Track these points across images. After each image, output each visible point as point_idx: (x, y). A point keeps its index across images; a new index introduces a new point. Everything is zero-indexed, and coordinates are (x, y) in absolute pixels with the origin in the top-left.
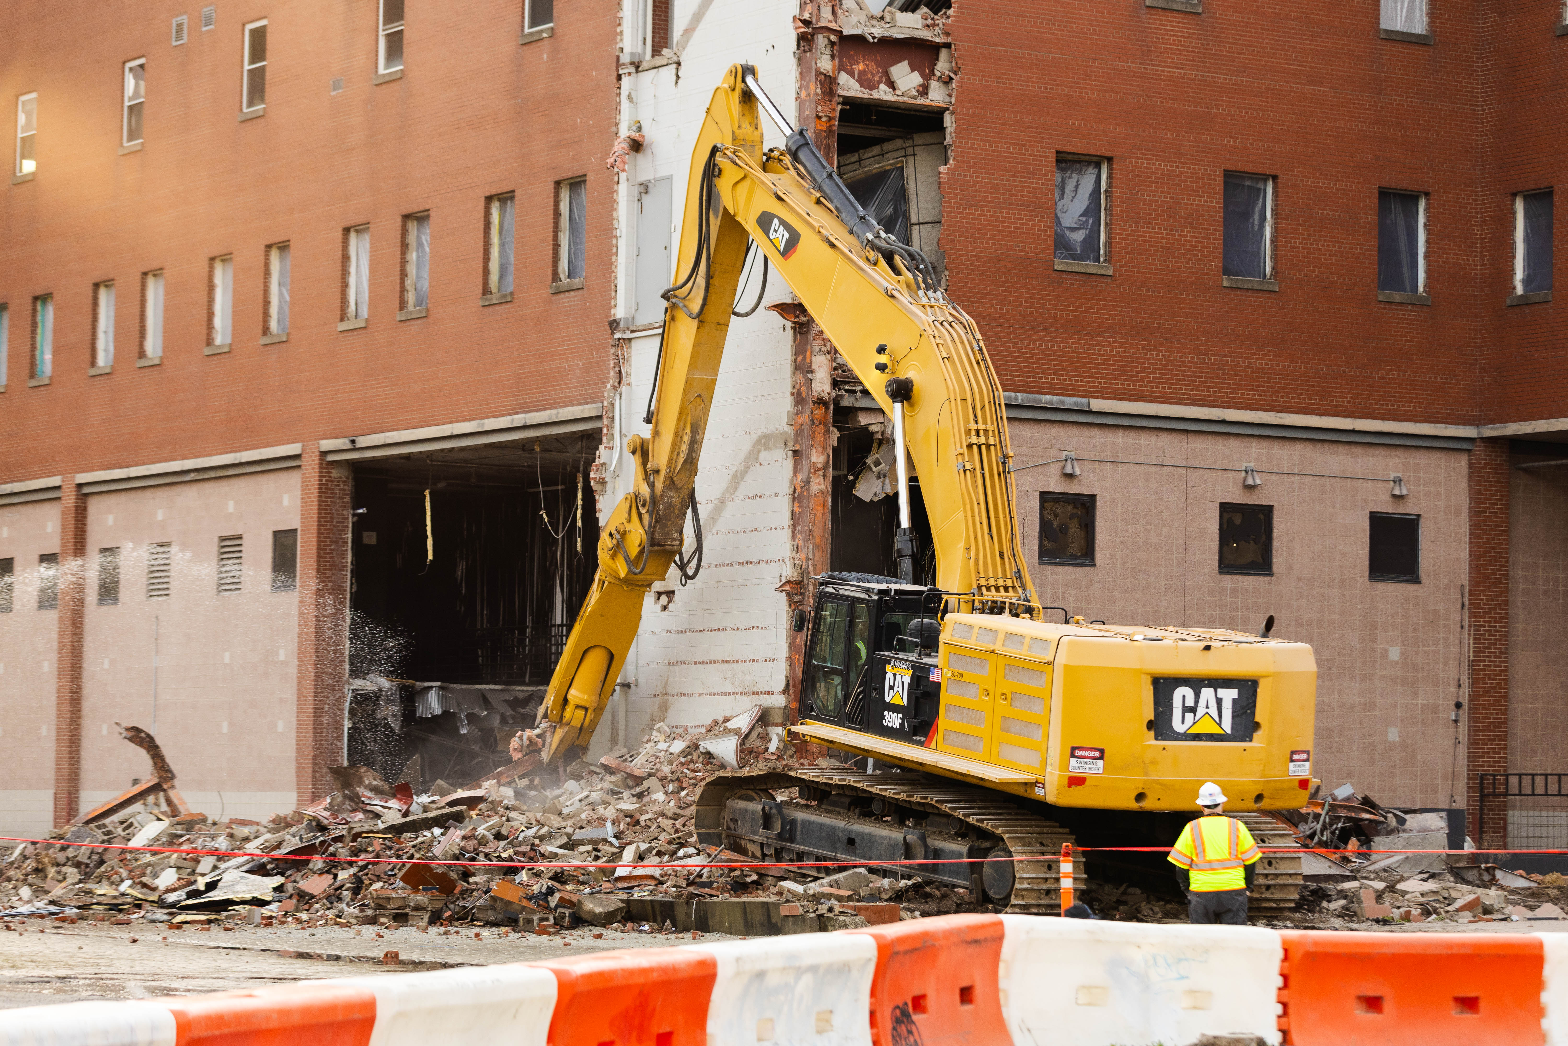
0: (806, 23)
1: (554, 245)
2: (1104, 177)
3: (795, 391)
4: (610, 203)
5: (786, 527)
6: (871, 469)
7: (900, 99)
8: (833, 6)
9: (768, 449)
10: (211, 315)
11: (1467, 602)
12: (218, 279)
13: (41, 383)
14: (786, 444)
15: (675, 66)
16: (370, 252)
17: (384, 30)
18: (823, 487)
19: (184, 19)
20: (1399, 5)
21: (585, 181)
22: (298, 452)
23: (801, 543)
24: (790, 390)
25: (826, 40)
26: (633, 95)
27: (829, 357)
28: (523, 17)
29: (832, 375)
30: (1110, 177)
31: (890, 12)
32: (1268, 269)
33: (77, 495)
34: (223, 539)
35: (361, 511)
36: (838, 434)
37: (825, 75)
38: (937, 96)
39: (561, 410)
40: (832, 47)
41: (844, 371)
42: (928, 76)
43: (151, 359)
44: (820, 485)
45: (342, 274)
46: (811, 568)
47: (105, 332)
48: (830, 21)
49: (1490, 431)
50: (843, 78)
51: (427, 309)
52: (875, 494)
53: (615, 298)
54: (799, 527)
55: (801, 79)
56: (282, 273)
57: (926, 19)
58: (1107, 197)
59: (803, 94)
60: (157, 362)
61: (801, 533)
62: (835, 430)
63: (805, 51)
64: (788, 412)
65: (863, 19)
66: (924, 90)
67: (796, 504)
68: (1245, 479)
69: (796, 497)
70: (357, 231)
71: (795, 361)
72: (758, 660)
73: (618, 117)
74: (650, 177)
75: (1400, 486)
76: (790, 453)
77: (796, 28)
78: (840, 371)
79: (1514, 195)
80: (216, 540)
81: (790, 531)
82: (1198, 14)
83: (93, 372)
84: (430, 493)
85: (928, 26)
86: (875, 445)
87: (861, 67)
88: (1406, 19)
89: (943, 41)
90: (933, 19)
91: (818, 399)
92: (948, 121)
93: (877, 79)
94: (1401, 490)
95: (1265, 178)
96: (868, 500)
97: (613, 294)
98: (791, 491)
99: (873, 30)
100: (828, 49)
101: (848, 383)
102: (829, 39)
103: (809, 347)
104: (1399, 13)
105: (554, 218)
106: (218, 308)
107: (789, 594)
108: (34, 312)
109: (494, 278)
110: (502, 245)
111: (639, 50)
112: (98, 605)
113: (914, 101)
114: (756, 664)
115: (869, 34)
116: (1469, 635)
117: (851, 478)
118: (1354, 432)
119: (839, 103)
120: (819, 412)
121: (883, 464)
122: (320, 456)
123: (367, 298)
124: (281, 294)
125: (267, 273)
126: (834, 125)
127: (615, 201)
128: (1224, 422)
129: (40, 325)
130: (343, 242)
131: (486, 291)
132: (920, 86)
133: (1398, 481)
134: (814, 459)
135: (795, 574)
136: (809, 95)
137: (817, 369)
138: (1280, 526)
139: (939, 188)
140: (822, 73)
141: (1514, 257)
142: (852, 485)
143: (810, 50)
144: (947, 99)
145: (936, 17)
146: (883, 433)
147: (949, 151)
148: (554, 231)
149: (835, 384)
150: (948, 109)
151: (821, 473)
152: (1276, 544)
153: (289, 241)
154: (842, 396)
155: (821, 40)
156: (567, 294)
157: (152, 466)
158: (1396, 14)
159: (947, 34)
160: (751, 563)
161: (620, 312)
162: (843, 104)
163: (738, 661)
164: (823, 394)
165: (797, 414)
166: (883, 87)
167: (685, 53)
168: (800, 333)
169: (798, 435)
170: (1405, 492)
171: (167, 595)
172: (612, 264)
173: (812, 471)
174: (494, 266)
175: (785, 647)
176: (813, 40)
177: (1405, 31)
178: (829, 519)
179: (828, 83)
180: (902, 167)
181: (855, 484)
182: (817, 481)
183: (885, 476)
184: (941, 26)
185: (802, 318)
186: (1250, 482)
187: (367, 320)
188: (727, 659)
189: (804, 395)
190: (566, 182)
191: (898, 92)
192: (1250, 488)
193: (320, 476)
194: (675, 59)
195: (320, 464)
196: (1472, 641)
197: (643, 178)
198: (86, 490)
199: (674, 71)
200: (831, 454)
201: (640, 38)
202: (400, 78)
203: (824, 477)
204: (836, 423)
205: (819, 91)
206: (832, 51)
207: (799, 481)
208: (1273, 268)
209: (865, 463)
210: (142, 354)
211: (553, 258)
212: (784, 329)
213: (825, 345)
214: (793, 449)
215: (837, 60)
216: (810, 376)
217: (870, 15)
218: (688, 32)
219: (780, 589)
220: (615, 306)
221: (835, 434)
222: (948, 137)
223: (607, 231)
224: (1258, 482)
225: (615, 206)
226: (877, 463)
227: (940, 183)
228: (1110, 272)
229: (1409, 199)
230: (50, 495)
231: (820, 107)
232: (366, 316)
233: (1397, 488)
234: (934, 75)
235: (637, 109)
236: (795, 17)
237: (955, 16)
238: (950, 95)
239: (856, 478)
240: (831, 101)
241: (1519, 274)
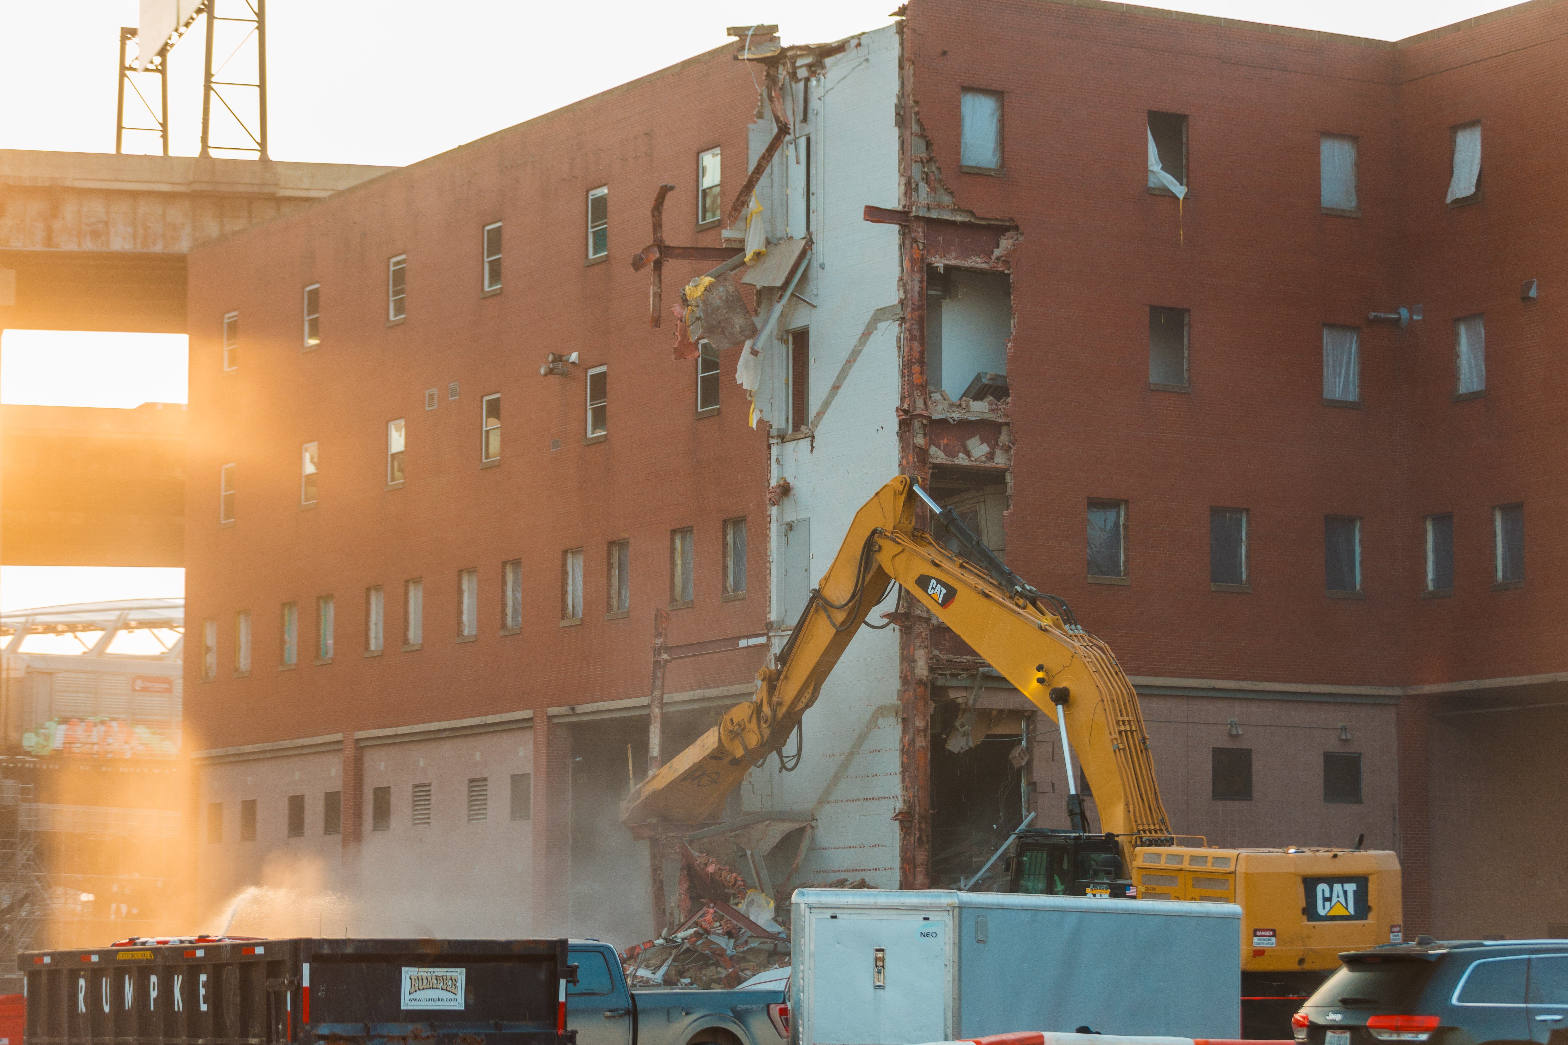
0: (906, 412)
1: (723, 566)
2: (1123, 514)
3: (903, 675)
4: (764, 538)
5: (898, 773)
6: (958, 730)
7: (974, 463)
8: (925, 399)
9: (883, 716)
10: (460, 613)
11: (1397, 817)
12: (465, 587)
13: (325, 663)
14: (896, 714)
15: (810, 439)
16: (584, 569)
17: (591, 405)
18: (924, 744)
19: (434, 391)
20: (1337, 380)
21: (746, 520)
22: (531, 716)
23: (909, 785)
24: (899, 674)
25: (920, 423)
26: (780, 458)
27: (926, 650)
28: (697, 400)
29: (929, 663)
30: (1126, 514)
31: (966, 401)
32: (1244, 577)
33: (355, 747)
34: (471, 781)
35: (578, 759)
36: (934, 705)
37: (920, 448)
38: (1000, 460)
39: (731, 687)
40: (924, 428)
41: (937, 660)
42: (993, 445)
43: (413, 645)
44: (921, 742)
45: (562, 584)
46: (916, 802)
47: (376, 624)
48: (922, 410)
49: (1411, 691)
50: (933, 450)
51: (628, 612)
52: (962, 748)
53: (770, 606)
54: (908, 773)
55: (903, 452)
56: (515, 583)
57: (991, 405)
58: (1125, 528)
59: (904, 463)
60: (418, 647)
61: (909, 777)
62: (932, 702)
63: (905, 432)
64: (898, 690)
65: (946, 406)
66: (991, 456)
67: (905, 757)
68: (1230, 730)
69: (904, 752)
70: (573, 553)
71: (902, 653)
72: (879, 869)
73: (769, 475)
74: (794, 519)
75: (1346, 732)
76: (900, 720)
77: (898, 416)
78: (935, 661)
79: (1425, 518)
80: (466, 782)
81: (901, 776)
82: (1189, 394)
83: (367, 655)
84: (631, 746)
85: (993, 410)
86: (961, 712)
87: (945, 441)
88: (1343, 391)
89: (1004, 421)
90: (996, 405)
91: (919, 680)
92: (1009, 478)
93: (957, 449)
94: (1346, 735)
95: (1240, 511)
96: (956, 752)
97: (768, 603)
98: (901, 747)
99: (954, 415)
100: (922, 430)
101: (941, 669)
102: (922, 422)
103: (912, 644)
104: (1337, 386)
105: (723, 547)
106: (465, 607)
107: (901, 822)
108: (318, 608)
109: (678, 589)
110: (684, 565)
111: (783, 426)
112: (373, 831)
113: (984, 465)
114: (878, 872)
115: (951, 418)
116: (1400, 840)
117: (944, 736)
118: (1310, 694)
119: (930, 468)
120: (920, 690)
121: (967, 726)
122: (547, 719)
123: (582, 603)
124: (515, 598)
125: (504, 583)
126: (927, 484)
127: (768, 535)
128: (1214, 689)
129: (323, 617)
130: (563, 561)
131: (672, 599)
132: (988, 453)
133: (1344, 729)
134: (917, 724)
135: (905, 807)
136: (908, 463)
137: (918, 659)
138: (1257, 765)
139: (1003, 526)
140: (917, 447)
141: (1426, 563)
142: (945, 741)
143: (909, 431)
144: (1008, 463)
145: (999, 403)
146: (966, 704)
147: (1010, 500)
148: (723, 557)
149: (931, 669)
150: (1009, 470)
151: (922, 734)
152: (1255, 778)
153: (521, 559)
154: (936, 678)
155: (916, 424)
156: (733, 603)
157: (415, 726)
158: (1335, 386)
159: (1007, 416)
160: (873, 799)
161: (773, 617)
162: (933, 468)
163: (865, 870)
164: (922, 677)
165: (905, 692)
166: (961, 455)
167: (817, 430)
168: (905, 633)
169: (905, 707)
170: (1349, 737)
171: (429, 823)
172: (766, 581)
173: (916, 732)
174: (678, 580)
175: (898, 859)
176: (911, 424)
177: (1342, 399)
178: (929, 767)
179: (922, 454)
180: (976, 511)
181: (947, 740)
182: (920, 740)
183: (968, 735)
184: (1002, 409)
185: (907, 623)
186: (1234, 732)
187: (582, 619)
188: (857, 868)
189: (909, 678)
190: (731, 521)
191: (973, 459)
192: (1235, 737)
193: (548, 734)
194: (810, 434)
195: (548, 725)
196: (1402, 846)
197: (789, 518)
198: (362, 744)
199: (809, 443)
200: (929, 720)
201: (784, 418)
202: (604, 441)
203: (925, 736)
204: (933, 697)
205: (915, 460)
206: (925, 431)
207: (906, 740)
208: (1248, 576)
209: (954, 726)
210: (406, 641)
211: (723, 576)
212: (894, 631)
213: (923, 642)
214: (902, 717)
215: (928, 438)
216: (913, 665)
217: (951, 403)
218: (820, 414)
219: (895, 818)
220: (770, 612)
221: (932, 706)
222: (1009, 489)
223: (762, 559)
224: (1240, 732)
225: (768, 539)
226: (963, 726)
227: (1003, 523)
228: (1128, 583)
229: (1348, 521)
230: (334, 748)
231: (916, 471)
232: (581, 616)
233: (1344, 734)
234: (998, 445)
235: (783, 469)
236: (897, 408)
237: (1011, 403)
238: (1010, 460)
239: (948, 736)
240: (924, 467)
241: (1430, 576)
